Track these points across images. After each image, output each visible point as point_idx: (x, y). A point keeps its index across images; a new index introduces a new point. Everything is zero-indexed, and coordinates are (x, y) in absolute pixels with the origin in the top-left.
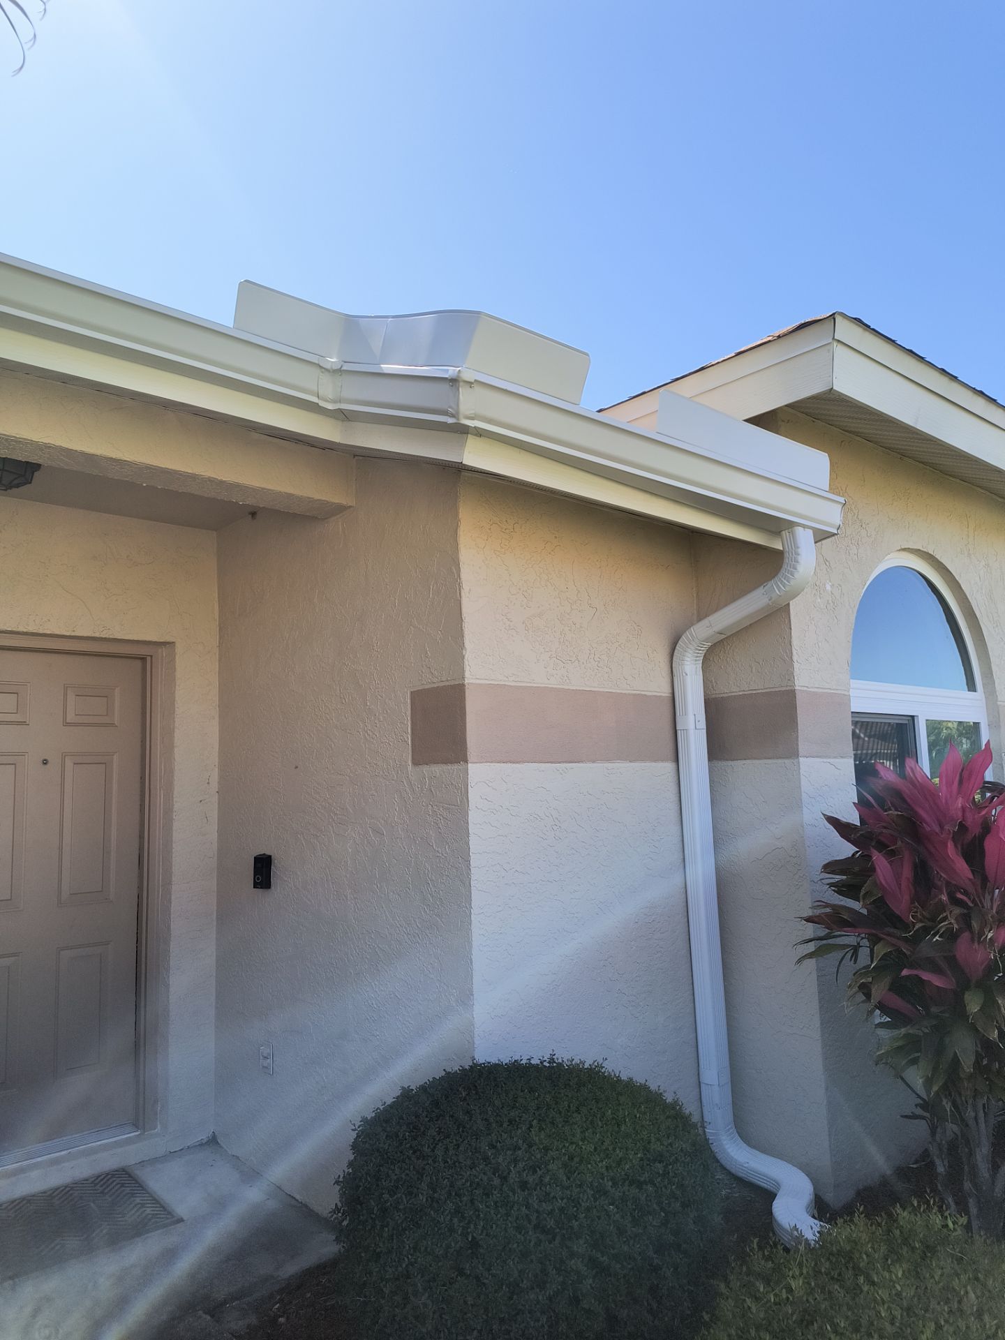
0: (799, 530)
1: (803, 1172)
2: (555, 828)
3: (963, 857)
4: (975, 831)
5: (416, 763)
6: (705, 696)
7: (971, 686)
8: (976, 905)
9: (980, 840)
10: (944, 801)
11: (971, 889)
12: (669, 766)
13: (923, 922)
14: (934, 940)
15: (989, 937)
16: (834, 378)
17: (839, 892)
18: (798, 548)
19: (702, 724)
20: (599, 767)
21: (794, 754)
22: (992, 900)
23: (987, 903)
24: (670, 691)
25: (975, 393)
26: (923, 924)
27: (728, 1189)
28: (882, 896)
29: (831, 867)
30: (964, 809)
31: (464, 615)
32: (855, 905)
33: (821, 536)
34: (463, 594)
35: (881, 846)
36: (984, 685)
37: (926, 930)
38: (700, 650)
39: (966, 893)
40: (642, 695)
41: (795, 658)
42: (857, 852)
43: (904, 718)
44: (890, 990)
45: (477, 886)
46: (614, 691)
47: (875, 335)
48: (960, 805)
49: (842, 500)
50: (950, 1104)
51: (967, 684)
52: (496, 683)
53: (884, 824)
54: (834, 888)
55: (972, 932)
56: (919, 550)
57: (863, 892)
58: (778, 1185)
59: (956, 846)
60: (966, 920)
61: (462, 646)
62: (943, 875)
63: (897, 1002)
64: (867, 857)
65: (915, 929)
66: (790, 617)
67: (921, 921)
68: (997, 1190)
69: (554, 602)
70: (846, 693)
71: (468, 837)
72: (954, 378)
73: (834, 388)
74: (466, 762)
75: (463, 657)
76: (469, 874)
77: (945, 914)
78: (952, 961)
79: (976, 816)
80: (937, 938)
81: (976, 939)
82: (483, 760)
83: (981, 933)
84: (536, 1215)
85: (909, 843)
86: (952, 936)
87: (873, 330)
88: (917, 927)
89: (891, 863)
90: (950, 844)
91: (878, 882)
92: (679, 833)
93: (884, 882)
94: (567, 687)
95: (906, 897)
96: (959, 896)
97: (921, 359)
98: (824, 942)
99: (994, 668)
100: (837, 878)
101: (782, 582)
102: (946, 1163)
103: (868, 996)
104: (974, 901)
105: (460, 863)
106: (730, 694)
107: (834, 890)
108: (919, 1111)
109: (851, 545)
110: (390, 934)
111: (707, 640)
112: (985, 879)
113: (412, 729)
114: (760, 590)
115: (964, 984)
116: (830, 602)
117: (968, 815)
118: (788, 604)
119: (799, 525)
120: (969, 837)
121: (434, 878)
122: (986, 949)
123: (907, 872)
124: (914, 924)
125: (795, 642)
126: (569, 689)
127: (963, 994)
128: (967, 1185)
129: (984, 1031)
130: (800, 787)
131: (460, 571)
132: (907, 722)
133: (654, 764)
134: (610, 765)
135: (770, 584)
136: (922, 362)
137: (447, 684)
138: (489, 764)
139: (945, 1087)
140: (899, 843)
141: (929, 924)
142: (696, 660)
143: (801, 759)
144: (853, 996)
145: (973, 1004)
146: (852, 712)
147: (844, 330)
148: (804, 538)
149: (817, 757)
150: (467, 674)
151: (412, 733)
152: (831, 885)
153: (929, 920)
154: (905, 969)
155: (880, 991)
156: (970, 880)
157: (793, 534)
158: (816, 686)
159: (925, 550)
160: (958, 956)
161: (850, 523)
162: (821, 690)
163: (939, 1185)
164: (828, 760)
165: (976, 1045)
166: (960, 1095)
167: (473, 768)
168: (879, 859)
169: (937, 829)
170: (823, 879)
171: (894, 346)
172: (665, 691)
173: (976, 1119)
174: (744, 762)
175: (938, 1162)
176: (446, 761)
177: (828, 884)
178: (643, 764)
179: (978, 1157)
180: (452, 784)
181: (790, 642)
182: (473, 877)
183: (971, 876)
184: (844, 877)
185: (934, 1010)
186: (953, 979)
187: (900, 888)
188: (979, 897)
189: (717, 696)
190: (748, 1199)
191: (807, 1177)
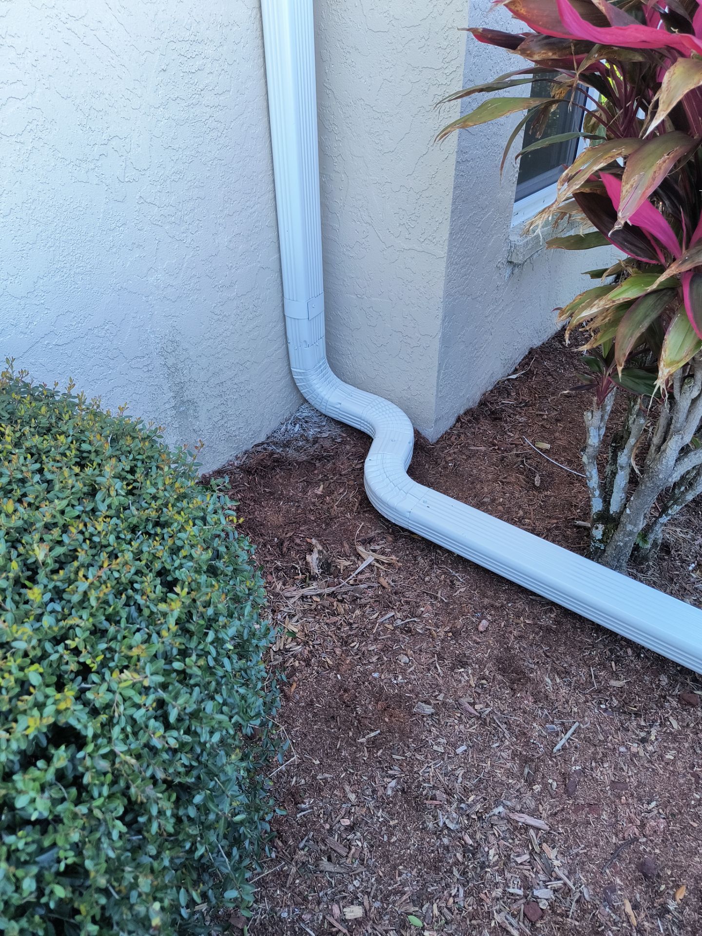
27: (317, 428)
58: (375, 429)
190: (339, 440)
191: (407, 418)
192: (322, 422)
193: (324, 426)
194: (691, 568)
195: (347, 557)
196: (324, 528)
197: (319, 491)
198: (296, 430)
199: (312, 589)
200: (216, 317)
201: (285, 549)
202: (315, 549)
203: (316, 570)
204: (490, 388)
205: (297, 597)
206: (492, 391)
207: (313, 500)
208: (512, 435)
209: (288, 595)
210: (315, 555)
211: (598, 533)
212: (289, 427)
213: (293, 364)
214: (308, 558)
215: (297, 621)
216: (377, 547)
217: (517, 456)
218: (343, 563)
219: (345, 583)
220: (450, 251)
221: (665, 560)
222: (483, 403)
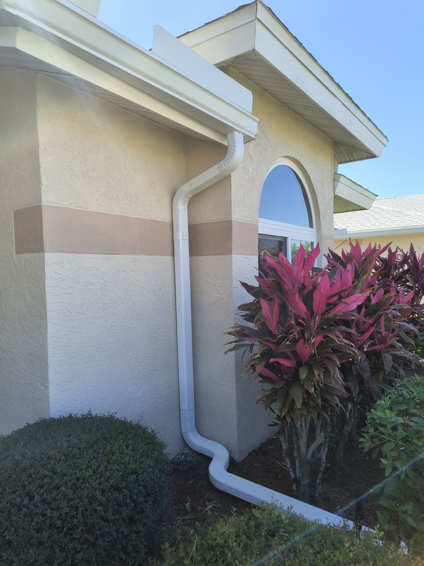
0: (236, 133)
1: (225, 447)
2: (102, 289)
3: (303, 301)
4: (309, 288)
5: (18, 253)
6: (188, 223)
7: (311, 226)
8: (307, 325)
9: (312, 292)
10: (295, 274)
11: (306, 318)
12: (169, 258)
13: (282, 334)
14: (287, 344)
15: (312, 342)
16: (256, 43)
17: (246, 319)
18: (235, 143)
19: (187, 237)
20: (129, 257)
21: (230, 252)
22: (315, 322)
23: (312, 324)
24: (171, 220)
25: (324, 72)
26: (282, 335)
27: (191, 457)
28: (264, 321)
29: (242, 307)
30: (304, 277)
31: (41, 163)
32: (251, 325)
33: (248, 139)
34: (40, 150)
35: (265, 296)
36: (316, 225)
37: (283, 338)
38: (186, 198)
39: (303, 319)
40: (155, 220)
41: (233, 204)
42: (255, 300)
43: (282, 238)
44: (265, 367)
45: (51, 321)
46: (139, 217)
47: (278, 22)
48: (303, 275)
49: (258, 120)
50: (290, 420)
51: (309, 225)
52: (64, 207)
53: (267, 286)
54: (243, 317)
55: (304, 339)
56: (294, 158)
57: (255, 319)
58: (213, 455)
59: (300, 296)
60: (302, 332)
61: (40, 182)
62: (293, 311)
63: (268, 373)
64: (259, 302)
65: (278, 338)
66: (231, 183)
67: (281, 334)
68: (308, 457)
69: (102, 164)
70: (256, 224)
71: (45, 294)
72: (315, 60)
73: (256, 49)
74: (43, 251)
75: (40, 189)
76: (46, 315)
77: (292, 331)
78: (295, 353)
79: (310, 281)
80: (288, 343)
81: (306, 342)
82: (54, 250)
83: (309, 339)
84: (49, 519)
85: (278, 295)
86: (295, 341)
87: (277, 18)
88: (279, 337)
89: (269, 305)
90: (297, 295)
91: (263, 314)
92: (174, 291)
93: (265, 315)
94: (110, 213)
95: (275, 322)
96: (300, 321)
97: (300, 44)
98: (238, 343)
99: (321, 218)
100: (244, 313)
101: (227, 162)
102: (287, 444)
103: (254, 370)
104: (306, 323)
105: (41, 309)
106: (201, 223)
107: (243, 318)
108: (276, 421)
109: (263, 150)
110: (7, 348)
111: (189, 193)
112: (312, 312)
113: (15, 233)
114: (216, 166)
115: (299, 364)
116: (251, 177)
117: (306, 280)
118: (230, 175)
119: (236, 130)
120: (306, 292)
121: (28, 317)
122: (311, 348)
123: (276, 309)
124: (278, 335)
125: (233, 196)
126: (112, 214)
127: (299, 369)
128: (295, 454)
129: (308, 388)
130: (232, 269)
131: (38, 135)
132: (283, 240)
133: (161, 257)
134: (136, 257)
135: (221, 163)
136: (300, 46)
137: (33, 205)
138: (59, 253)
139: (288, 412)
140: (274, 295)
141: (285, 335)
142: (184, 204)
143: (233, 255)
144: (248, 370)
145: (303, 374)
146: (259, 234)
147: (262, 13)
148: (239, 139)
149: (241, 254)
150: (43, 199)
151: (15, 235)
152: (242, 316)
153: (285, 333)
154: (272, 359)
155: (260, 368)
156: (305, 313)
157: (233, 135)
158: (243, 219)
159: (296, 158)
160: (297, 351)
161: (263, 139)
162: (245, 222)
163: (283, 454)
164: (246, 256)
165: (303, 394)
166: (295, 415)
167: (47, 255)
168: (264, 303)
169: (292, 288)
170: (238, 313)
171: (287, 32)
172: (168, 219)
173: (301, 426)
174: (206, 257)
175: (283, 444)
176: (33, 251)
177: (241, 316)
178: (155, 257)
179: (301, 443)
180: (36, 264)
181: (231, 195)
182: (48, 316)
183: (306, 311)
184: (247, 312)
185: (285, 377)
186: (295, 362)
187: (272, 317)
188: (309, 321)
189: (195, 223)
190: (200, 461)
191: (227, 450)
192: (193, 455)
193: (194, 456)
194: (338, 507)
195: (202, 506)
196: (192, 495)
197: (191, 482)
198: (183, 458)
199: (188, 517)
200: (156, 409)
201: (176, 502)
202: (189, 501)
203: (189, 510)
204: (264, 442)
205: (181, 520)
206: (264, 443)
207: (189, 485)
208: (272, 460)
209: (178, 519)
210: (188, 503)
211: (294, 487)
212: (180, 456)
213: (182, 429)
214: (186, 504)
215: (181, 529)
216: (214, 502)
217: (273, 468)
218: (200, 508)
219: (200, 514)
220: (236, 385)
221: (328, 504)
222: (261, 447)
